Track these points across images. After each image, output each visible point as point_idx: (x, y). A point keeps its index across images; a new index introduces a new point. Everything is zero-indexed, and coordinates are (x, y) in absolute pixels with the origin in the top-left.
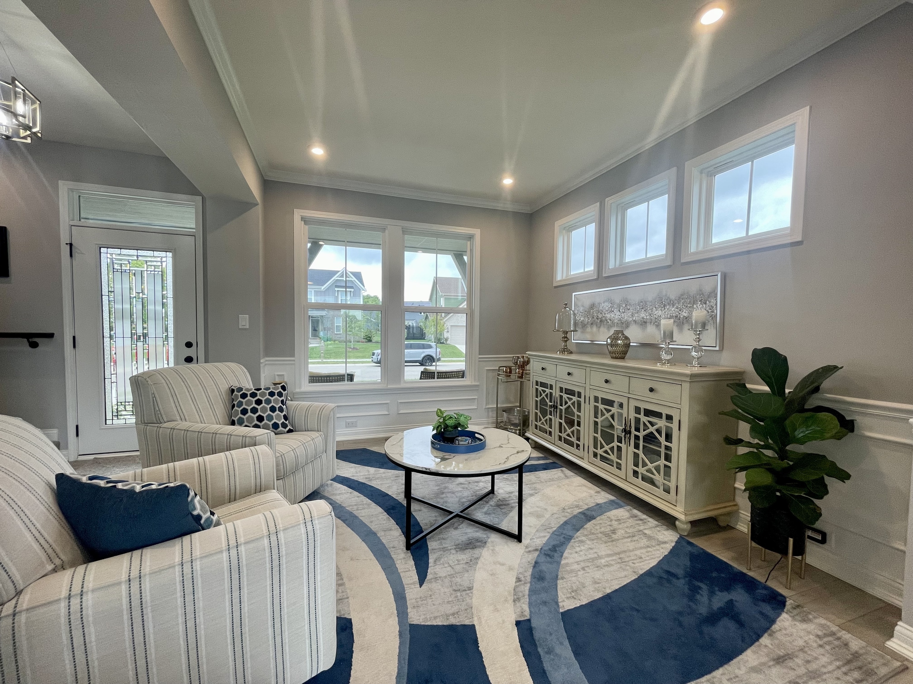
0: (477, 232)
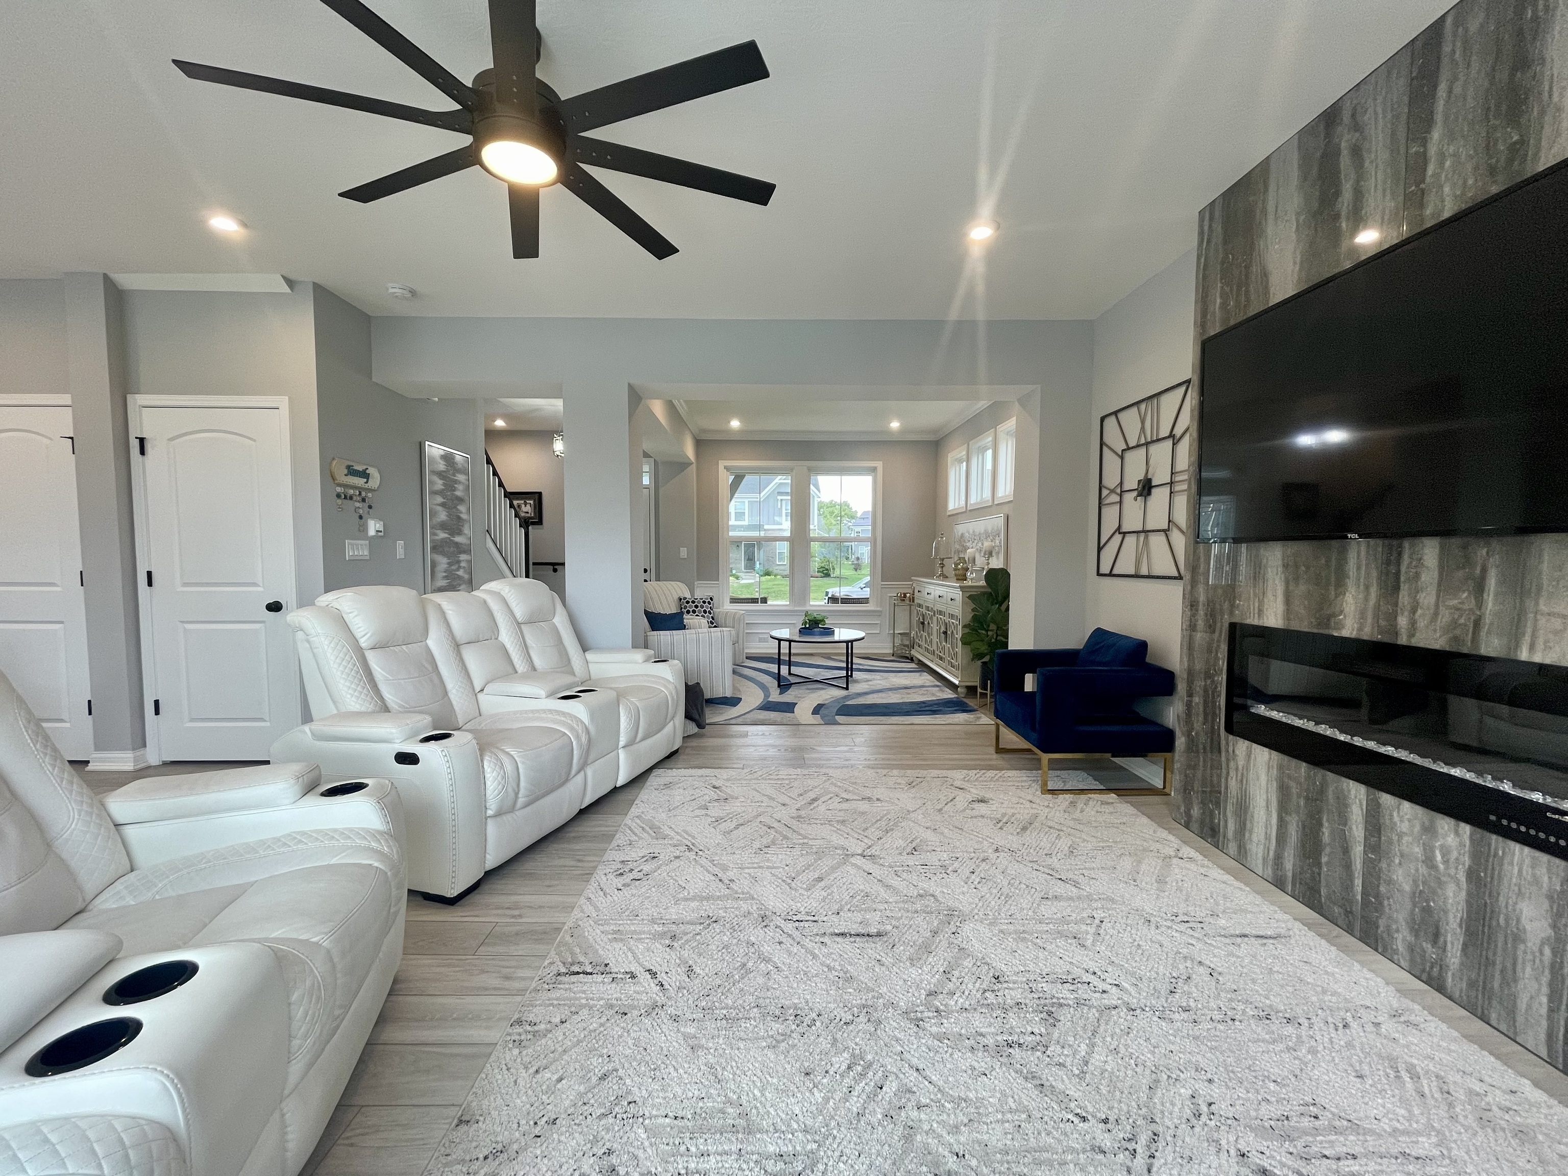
0: (879, 465)
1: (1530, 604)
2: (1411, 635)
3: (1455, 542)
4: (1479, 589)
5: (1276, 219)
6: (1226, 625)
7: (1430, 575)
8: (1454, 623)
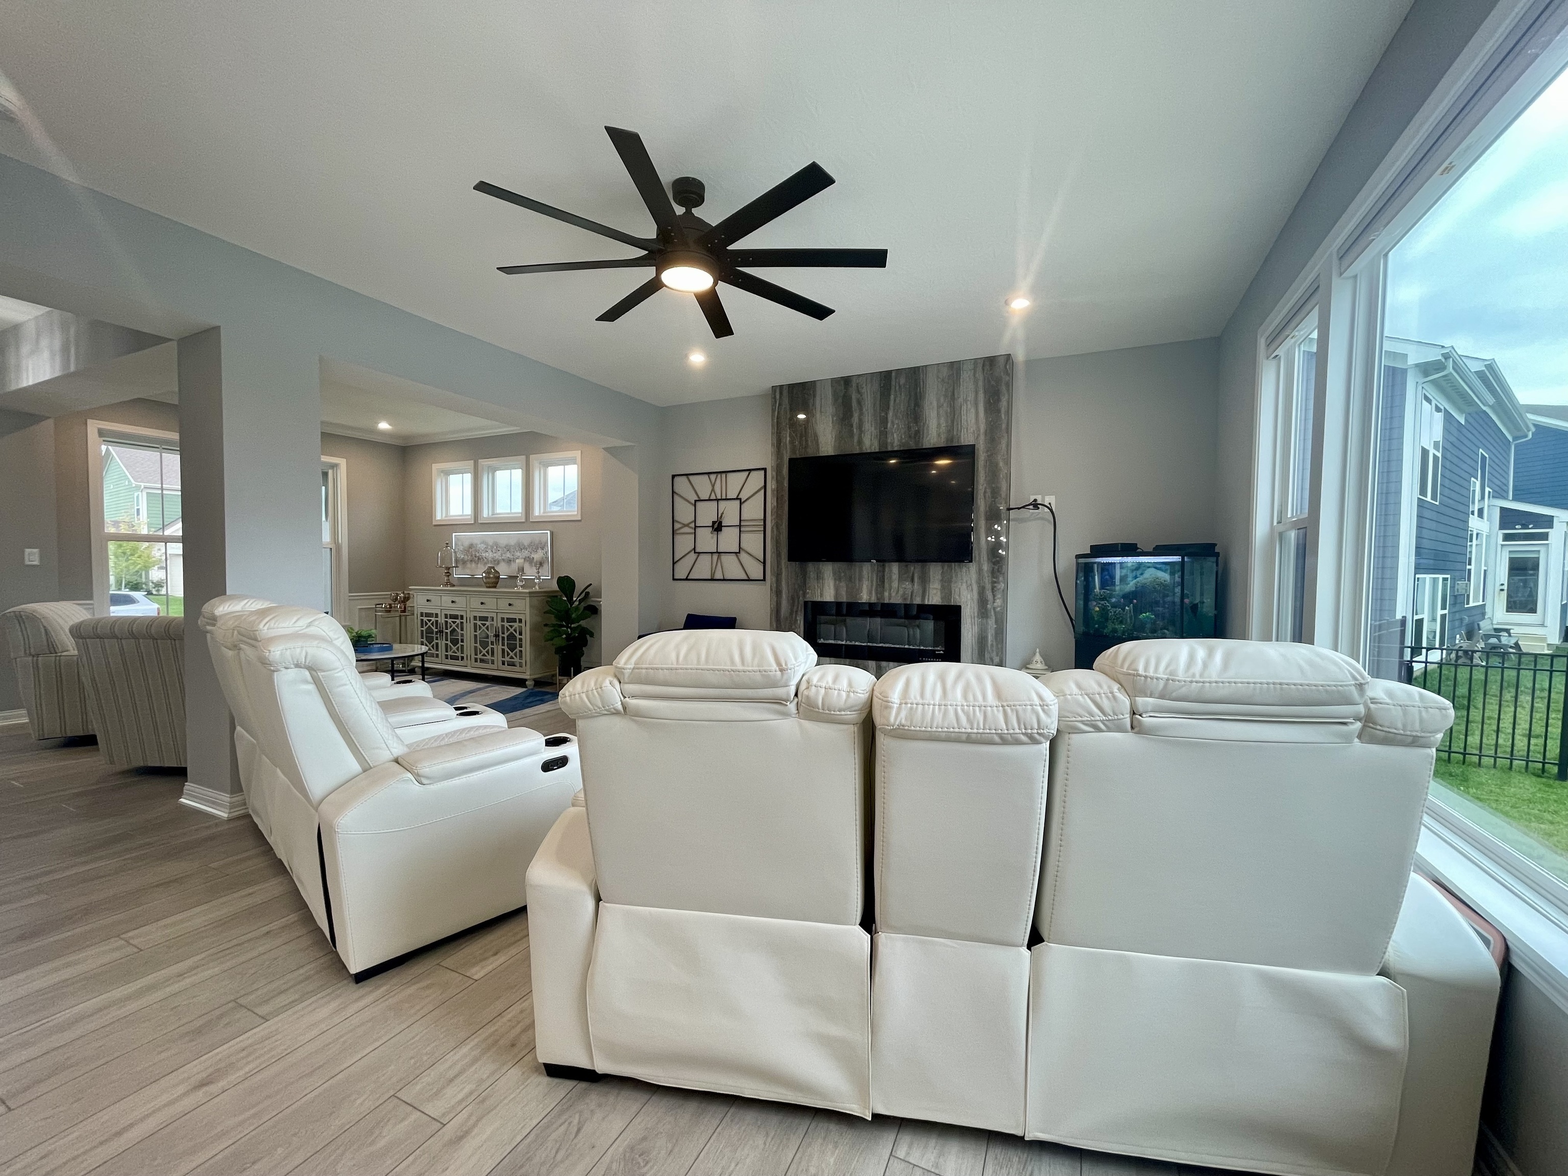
0: (342, 462)
1: (927, 586)
2: (890, 599)
3: (904, 564)
4: (912, 581)
5: (821, 412)
6: (802, 603)
7: (895, 576)
8: (904, 594)
